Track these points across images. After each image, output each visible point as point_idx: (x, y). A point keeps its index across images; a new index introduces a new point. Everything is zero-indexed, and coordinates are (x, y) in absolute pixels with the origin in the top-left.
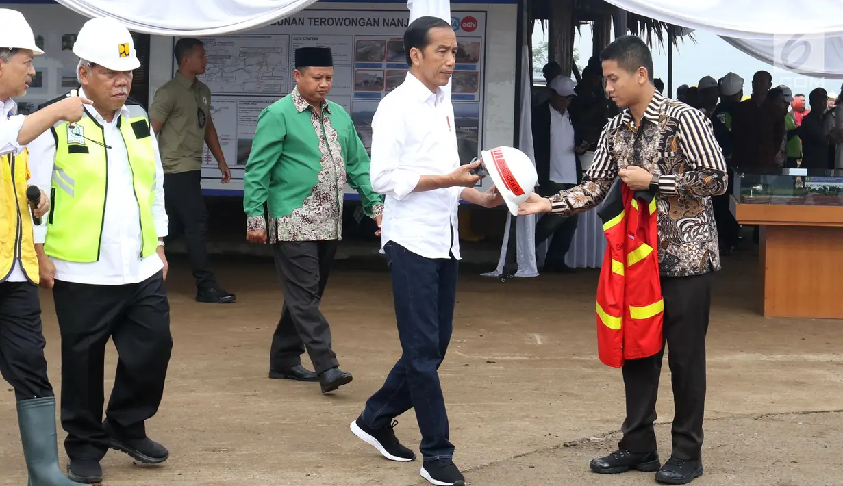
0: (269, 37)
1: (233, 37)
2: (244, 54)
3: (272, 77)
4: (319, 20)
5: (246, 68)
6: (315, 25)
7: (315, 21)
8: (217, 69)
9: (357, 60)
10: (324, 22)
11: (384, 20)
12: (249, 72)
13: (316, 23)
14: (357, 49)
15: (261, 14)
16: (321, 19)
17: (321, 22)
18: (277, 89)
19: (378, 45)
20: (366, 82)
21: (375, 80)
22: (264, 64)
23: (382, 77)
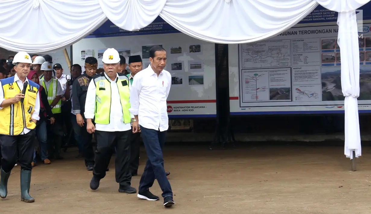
0: (281, 41)
1: (262, 42)
2: (271, 50)
3: (284, 59)
4: (304, 32)
5: (272, 55)
6: (302, 34)
7: (302, 33)
8: (259, 57)
9: (322, 49)
10: (306, 32)
11: (334, 29)
12: (273, 57)
13: (303, 33)
14: (322, 44)
15: (271, 32)
16: (305, 31)
17: (305, 32)
18: (286, 64)
19: (332, 41)
20: (327, 59)
21: (331, 58)
22: (280, 53)
23: (334, 56)
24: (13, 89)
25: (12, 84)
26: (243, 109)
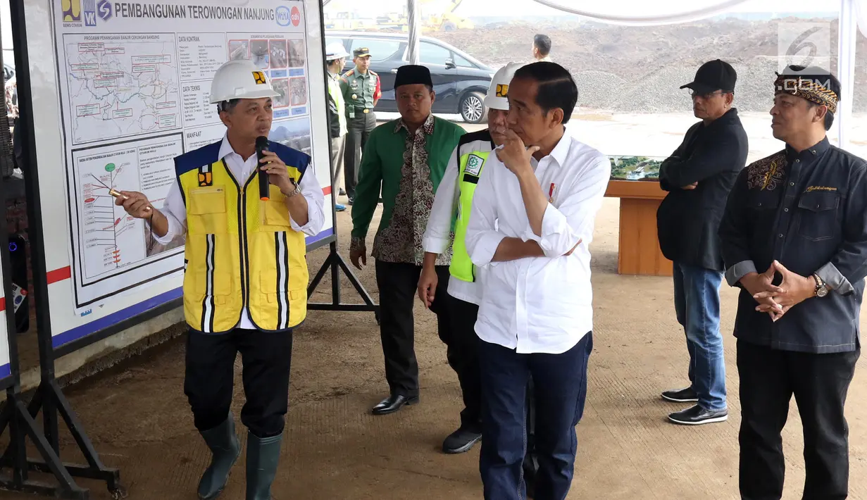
0: (157, 38)
3: (167, 105)
5: (142, 91)
6: (195, 17)
7: (194, 12)
10: (201, 10)
11: (245, 10)
12: (144, 99)
16: (199, 7)
17: (199, 12)
19: (244, 46)
22: (157, 82)
24: (210, 184)
25: (210, 170)
26: (87, 313)
